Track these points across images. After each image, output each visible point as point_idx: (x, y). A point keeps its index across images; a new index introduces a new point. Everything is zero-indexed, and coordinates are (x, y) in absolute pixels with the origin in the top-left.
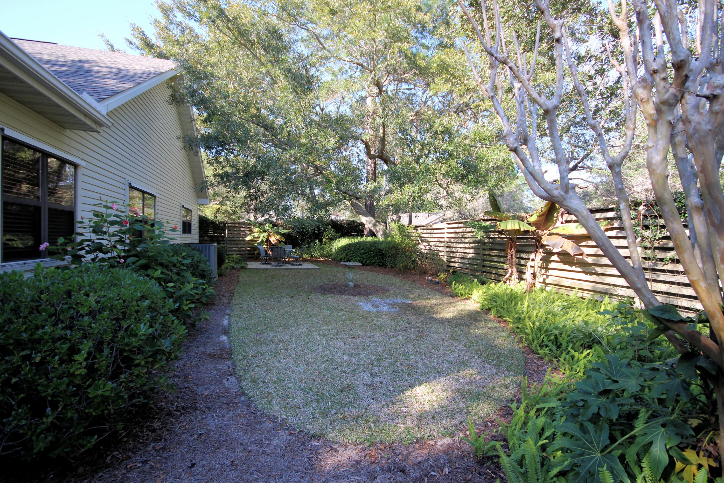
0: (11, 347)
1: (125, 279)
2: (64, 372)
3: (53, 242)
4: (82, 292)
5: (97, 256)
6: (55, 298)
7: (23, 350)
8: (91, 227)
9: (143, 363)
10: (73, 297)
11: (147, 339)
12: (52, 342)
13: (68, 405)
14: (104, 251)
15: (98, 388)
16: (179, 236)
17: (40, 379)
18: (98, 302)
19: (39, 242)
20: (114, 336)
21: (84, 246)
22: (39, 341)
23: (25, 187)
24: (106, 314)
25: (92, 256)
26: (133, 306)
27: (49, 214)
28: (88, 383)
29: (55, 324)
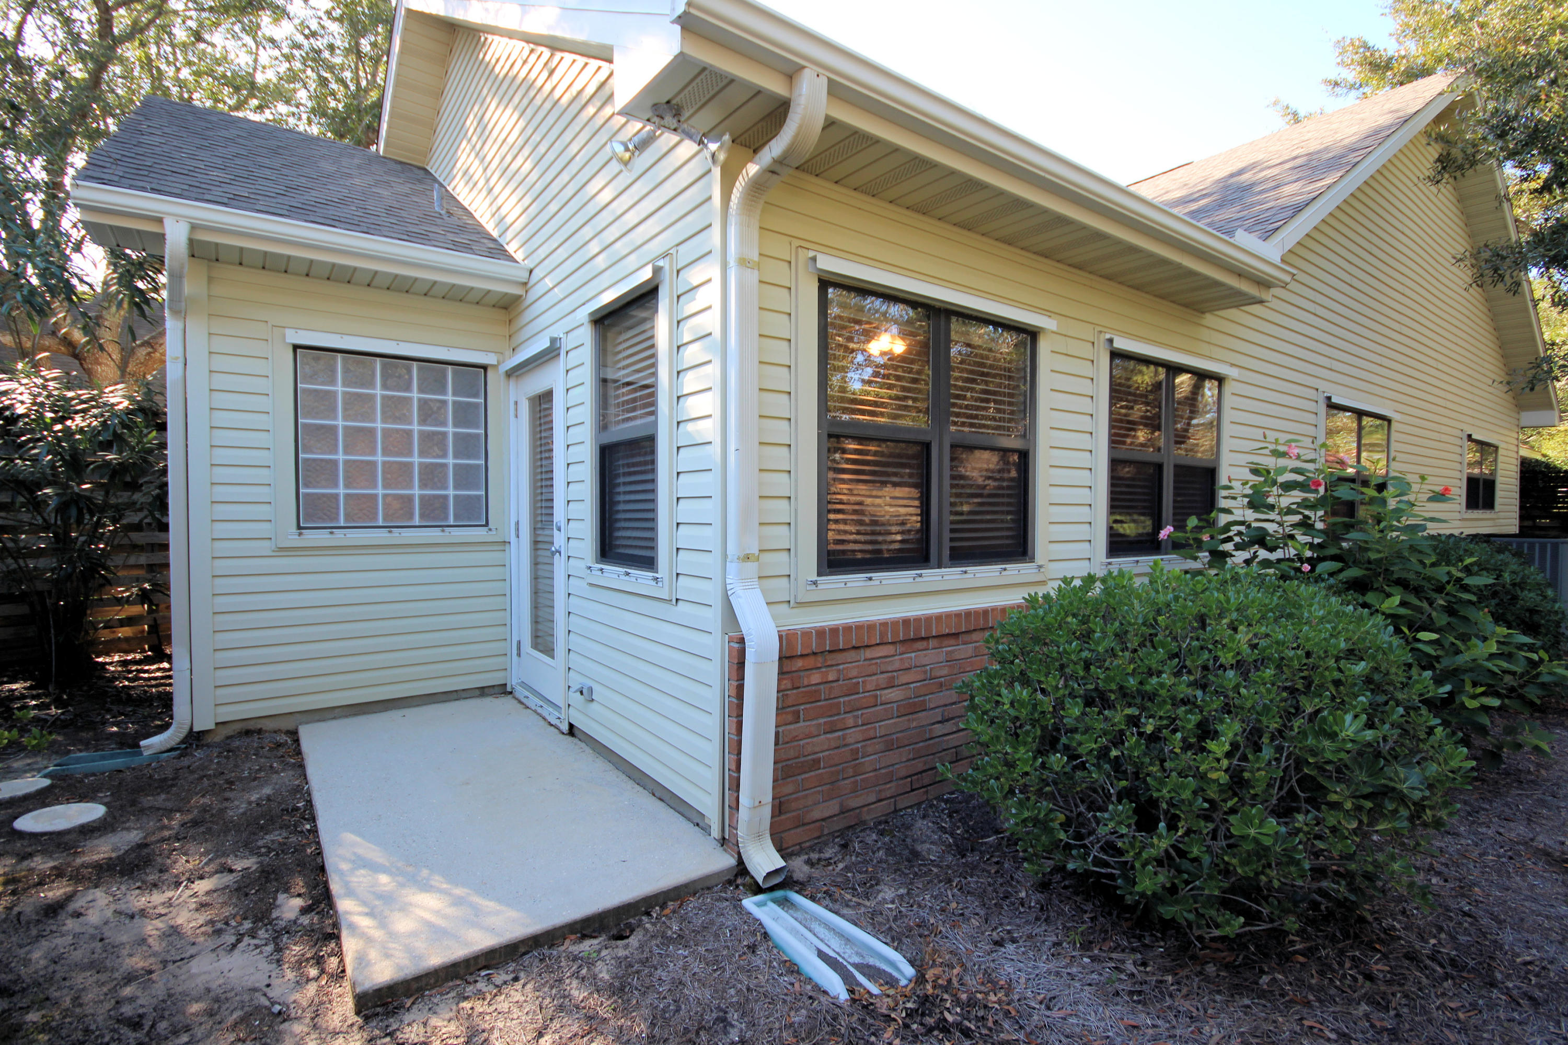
0: (1113, 697)
1: (1311, 605)
2: (1190, 767)
3: (1180, 526)
4: (1224, 621)
5: (1255, 556)
6: (1179, 624)
7: (1130, 705)
8: (1245, 496)
9: (1348, 805)
10: (1208, 629)
11: (1360, 754)
12: (1173, 705)
13: (1195, 832)
14: (1269, 544)
15: (1249, 822)
16: (1458, 516)
17: (1151, 764)
18: (1254, 647)
19: (1158, 527)
20: (1285, 726)
21: (1231, 534)
22: (1151, 697)
23: (1142, 435)
24: (1269, 672)
25: (1246, 555)
26: (1327, 669)
27: (1175, 475)
28: (1230, 804)
29: (1178, 674)
